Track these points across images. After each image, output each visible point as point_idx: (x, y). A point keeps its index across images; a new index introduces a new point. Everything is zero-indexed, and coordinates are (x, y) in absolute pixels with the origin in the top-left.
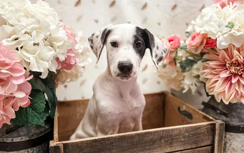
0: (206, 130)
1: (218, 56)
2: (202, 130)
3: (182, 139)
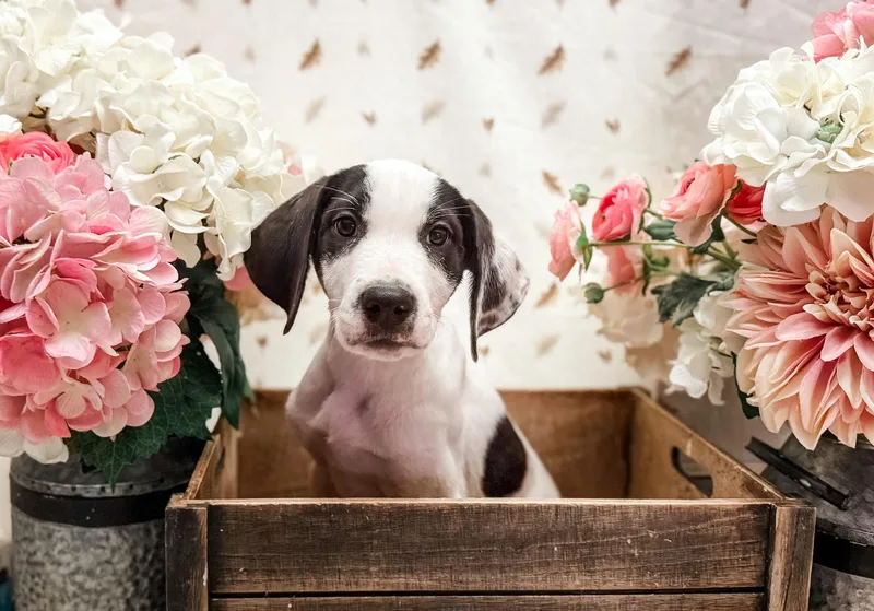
0: (734, 528)
1: (780, 245)
2: (718, 525)
3: (632, 551)
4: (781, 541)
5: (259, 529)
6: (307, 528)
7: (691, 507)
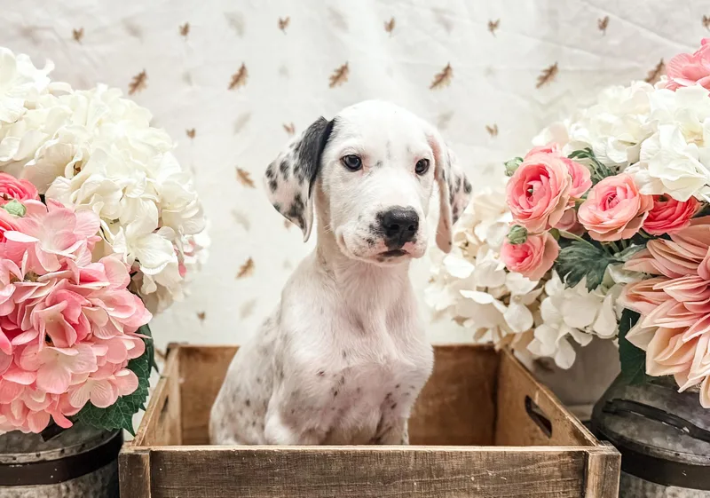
2: (543, 466)
3: (475, 486)
4: (593, 480)
5: (188, 469)
6: (225, 468)
7: (522, 453)
